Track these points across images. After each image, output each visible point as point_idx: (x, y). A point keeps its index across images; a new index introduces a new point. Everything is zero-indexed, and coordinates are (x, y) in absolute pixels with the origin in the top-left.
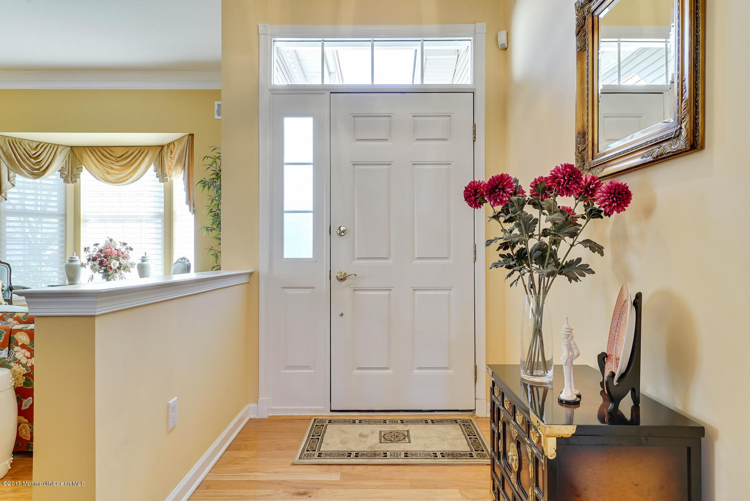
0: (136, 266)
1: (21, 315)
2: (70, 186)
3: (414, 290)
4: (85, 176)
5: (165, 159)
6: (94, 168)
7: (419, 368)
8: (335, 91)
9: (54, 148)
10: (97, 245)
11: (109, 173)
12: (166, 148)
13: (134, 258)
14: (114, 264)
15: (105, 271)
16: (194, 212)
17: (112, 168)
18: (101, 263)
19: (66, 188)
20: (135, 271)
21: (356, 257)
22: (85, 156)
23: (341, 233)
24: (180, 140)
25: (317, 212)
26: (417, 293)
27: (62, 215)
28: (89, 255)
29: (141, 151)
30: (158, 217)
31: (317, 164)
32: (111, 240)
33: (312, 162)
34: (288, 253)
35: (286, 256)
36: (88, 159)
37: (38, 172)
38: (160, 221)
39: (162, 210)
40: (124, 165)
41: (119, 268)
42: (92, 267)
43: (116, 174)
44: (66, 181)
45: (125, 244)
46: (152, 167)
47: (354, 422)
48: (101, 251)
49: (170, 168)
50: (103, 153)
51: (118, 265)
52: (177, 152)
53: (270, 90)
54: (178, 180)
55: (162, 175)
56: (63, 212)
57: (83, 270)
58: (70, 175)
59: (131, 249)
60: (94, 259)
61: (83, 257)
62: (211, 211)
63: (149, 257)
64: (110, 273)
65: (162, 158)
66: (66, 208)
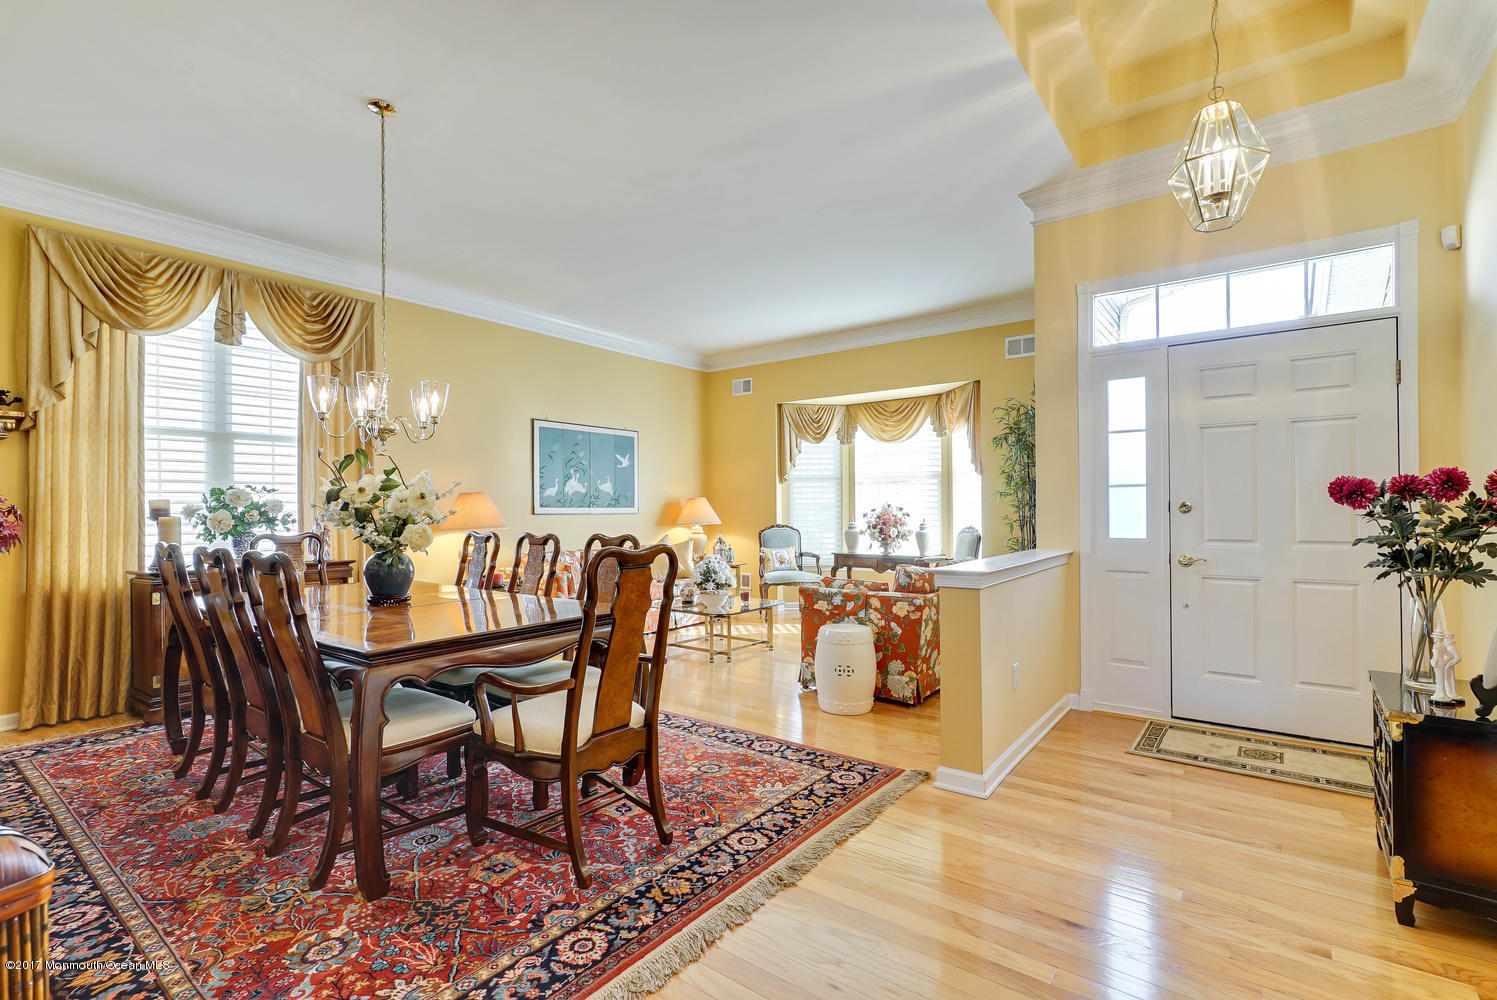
0: (914, 534)
1: (869, 583)
2: (845, 447)
3: (1295, 582)
4: (860, 436)
5: (944, 410)
6: (869, 426)
7: (1302, 683)
8: (1174, 344)
9: (832, 408)
10: (874, 510)
11: (884, 431)
12: (944, 397)
13: (912, 525)
14: (893, 532)
15: (883, 539)
16: (982, 473)
17: (886, 425)
18: (881, 531)
19: (841, 448)
20: (913, 539)
21: (1207, 538)
22: (861, 415)
23: (1185, 508)
24: (962, 388)
25: (1151, 485)
26: (1300, 586)
27: (838, 479)
28: (868, 522)
29: (917, 401)
30: (934, 476)
31: (1151, 430)
32: (889, 506)
33: (1144, 428)
34: (1115, 532)
35: (1111, 536)
36: (864, 418)
37: (819, 437)
38: (936, 481)
39: (939, 469)
40: (899, 420)
41: (897, 536)
42: (872, 536)
43: (890, 431)
44: (842, 442)
45: (901, 509)
46: (929, 420)
47: (1204, 733)
48: (879, 517)
49: (950, 421)
50: (876, 408)
51: (896, 533)
52: (959, 403)
53: (1091, 353)
54: (960, 436)
55: (940, 429)
56: (839, 475)
57: (861, 537)
58: (846, 436)
59: (908, 515)
60: (875, 527)
61: (860, 524)
62: (1003, 472)
63: (928, 524)
64: (889, 541)
65: (940, 408)
66: (841, 471)
